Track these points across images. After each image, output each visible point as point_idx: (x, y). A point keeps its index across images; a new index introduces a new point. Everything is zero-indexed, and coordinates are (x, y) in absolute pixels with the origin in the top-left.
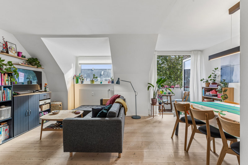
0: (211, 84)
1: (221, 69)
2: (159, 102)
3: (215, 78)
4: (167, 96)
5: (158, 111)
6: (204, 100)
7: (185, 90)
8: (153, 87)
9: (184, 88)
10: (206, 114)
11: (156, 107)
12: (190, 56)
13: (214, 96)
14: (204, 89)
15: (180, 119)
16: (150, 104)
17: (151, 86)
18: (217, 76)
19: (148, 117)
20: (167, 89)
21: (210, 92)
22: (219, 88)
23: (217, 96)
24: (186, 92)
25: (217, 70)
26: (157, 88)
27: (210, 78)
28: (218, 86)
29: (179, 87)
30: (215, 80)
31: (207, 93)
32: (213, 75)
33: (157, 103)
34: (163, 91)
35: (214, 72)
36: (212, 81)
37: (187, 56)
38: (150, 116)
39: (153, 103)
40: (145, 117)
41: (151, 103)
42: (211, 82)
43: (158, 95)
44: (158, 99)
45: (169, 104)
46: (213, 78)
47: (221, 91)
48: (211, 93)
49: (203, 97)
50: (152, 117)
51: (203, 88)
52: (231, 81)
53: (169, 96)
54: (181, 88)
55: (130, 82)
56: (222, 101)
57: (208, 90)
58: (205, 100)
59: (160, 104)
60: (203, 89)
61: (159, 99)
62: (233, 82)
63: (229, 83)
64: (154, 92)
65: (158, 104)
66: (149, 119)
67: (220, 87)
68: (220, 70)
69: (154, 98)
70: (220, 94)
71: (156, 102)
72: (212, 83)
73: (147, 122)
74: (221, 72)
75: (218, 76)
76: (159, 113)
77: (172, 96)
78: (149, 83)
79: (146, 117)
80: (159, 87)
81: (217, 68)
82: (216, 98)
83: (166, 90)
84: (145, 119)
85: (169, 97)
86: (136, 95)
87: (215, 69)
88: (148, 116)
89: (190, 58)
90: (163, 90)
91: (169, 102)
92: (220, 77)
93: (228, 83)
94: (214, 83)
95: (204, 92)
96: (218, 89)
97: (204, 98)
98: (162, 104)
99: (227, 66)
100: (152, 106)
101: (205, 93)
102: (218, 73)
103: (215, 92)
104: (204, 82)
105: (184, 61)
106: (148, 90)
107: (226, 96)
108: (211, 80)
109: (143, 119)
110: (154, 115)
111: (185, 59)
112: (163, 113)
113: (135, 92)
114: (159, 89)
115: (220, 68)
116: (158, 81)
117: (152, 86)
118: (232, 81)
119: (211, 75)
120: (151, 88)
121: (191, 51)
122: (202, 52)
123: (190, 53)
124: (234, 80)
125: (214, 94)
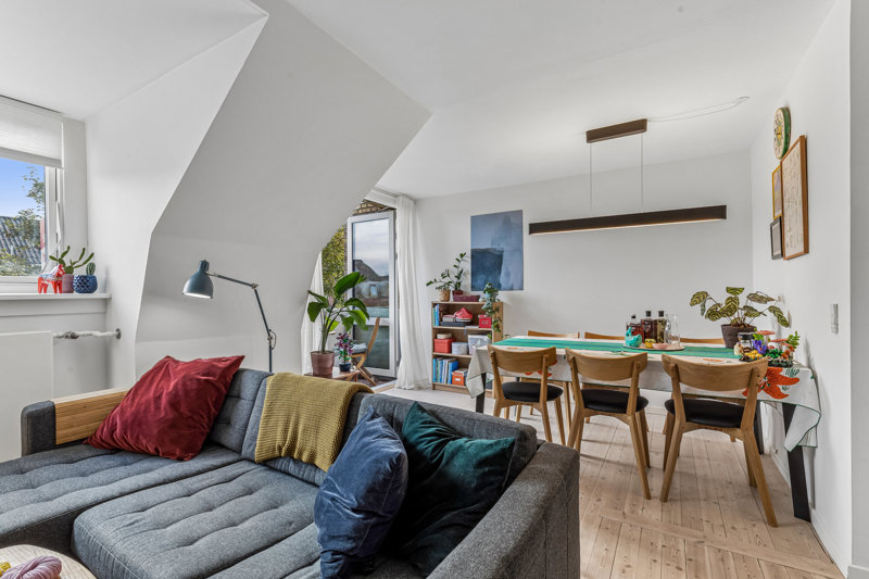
0: (451, 294)
6: (437, 338)
13: (468, 324)
14: (437, 307)
18: (463, 274)
21: (456, 314)
23: (476, 323)
25: (464, 258)
28: (478, 297)
30: (459, 284)
31: (448, 319)
35: (457, 264)
36: (453, 284)
42: (451, 288)
48: (459, 317)
49: (433, 329)
51: (434, 305)
55: (254, 286)
57: (447, 309)
58: (441, 336)
60: (434, 307)
62: (502, 288)
68: (470, 260)
69: (323, 351)
70: (485, 319)
72: (454, 292)
74: (472, 264)
75: (466, 274)
78: (309, 293)
81: (465, 254)
82: (474, 328)
87: (462, 256)
92: (469, 276)
94: (458, 292)
95: (437, 316)
97: (437, 332)
99: (485, 252)
101: (441, 319)
102: (467, 266)
103: (467, 314)
104: (436, 288)
105: (351, 220)
107: (499, 322)
108: (450, 282)
113: (269, 331)
115: (469, 254)
118: (500, 285)
119: (449, 271)
121: (396, 196)
122: (415, 203)
123: (395, 202)
124: (503, 285)
125: (468, 320)
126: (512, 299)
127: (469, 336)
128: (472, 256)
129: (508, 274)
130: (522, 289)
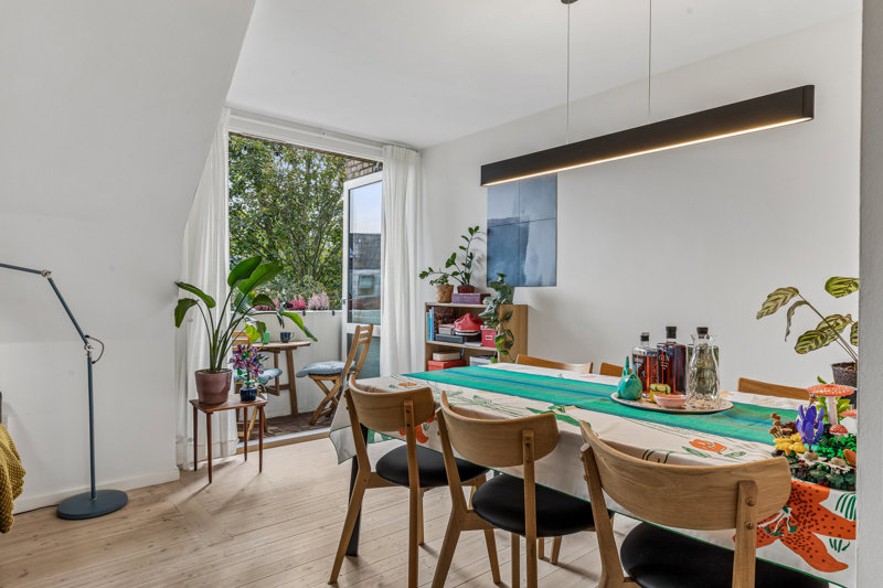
0: (455, 291)
1: (489, 231)
2: (244, 388)
3: (468, 266)
4: (276, 351)
5: (232, 434)
6: (432, 359)
7: (354, 317)
8: (210, 303)
9: (350, 308)
10: (526, 434)
11: (224, 421)
12: (376, 166)
13: (470, 339)
14: (431, 311)
15: (373, 470)
16: (190, 407)
17: (196, 297)
18: (474, 261)
19: (173, 486)
20: (285, 318)
21: (456, 323)
22: (488, 306)
23: (478, 338)
24: (362, 325)
25: (476, 235)
26: (229, 313)
27: (453, 269)
28: (483, 296)
29: (328, 305)
30: (468, 276)
31: (445, 330)
32: (461, 255)
33: (231, 392)
34: (261, 327)
35: (465, 244)
36: (459, 277)
37: (366, 165)
38: (187, 475)
39: (209, 397)
40: (157, 492)
41: (194, 395)
42: (455, 282)
43: (240, 351)
44: (235, 374)
45: (284, 387)
46: (462, 268)
47: (494, 319)
48: (457, 328)
49: (427, 344)
50: (205, 481)
51: (428, 307)
52: (521, 282)
53: (282, 348)
54: (335, 306)
55: (45, 274)
56: (496, 357)
57: (448, 315)
58: (437, 357)
59: (247, 397)
60: (427, 311)
61: (240, 373)
62: (527, 283)
63: (516, 289)
64: (215, 336)
65: (233, 398)
66: (185, 494)
67: (491, 304)
68: (485, 238)
69: (213, 370)
70: (489, 333)
71: (227, 389)
72: (459, 288)
73: (177, 523)
74: (488, 243)
75: (479, 261)
76: (242, 445)
77: (295, 347)
78: (181, 285)
79: (165, 490)
80: (238, 306)
81: (477, 228)
82: (476, 346)
83: (281, 321)
84: (159, 499)
85: (282, 356)
86: (90, 362)
87: (472, 231)
88: (176, 475)
89: (378, 175)
90: (262, 319)
91: (284, 380)
92: (485, 264)
93: (513, 287)
94: (466, 289)
95: (432, 325)
96: (486, 311)
97: (432, 350)
98: (258, 398)
99: (506, 224)
100: (202, 415)
101: (437, 331)
102: (480, 246)
103: (470, 323)
104: (432, 282)
105: (347, 185)
106: (178, 324)
107: (509, 338)
108: (455, 274)
109: (143, 503)
110: (215, 462)
111: (353, 178)
112: (265, 441)
113: (85, 338)
114: (238, 316)
115: (484, 228)
116: (239, 275)
117: (201, 302)
118: (524, 278)
119: (454, 255)
120: (197, 314)
121: (382, 144)
122: (421, 156)
123: (380, 154)
124: (529, 278)
125: (471, 332)
126: (542, 300)
127: (472, 359)
128: (489, 232)
129: (535, 260)
130: (555, 285)
